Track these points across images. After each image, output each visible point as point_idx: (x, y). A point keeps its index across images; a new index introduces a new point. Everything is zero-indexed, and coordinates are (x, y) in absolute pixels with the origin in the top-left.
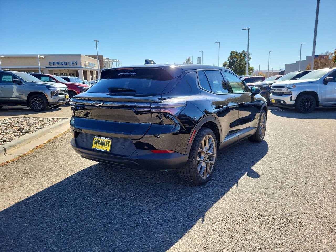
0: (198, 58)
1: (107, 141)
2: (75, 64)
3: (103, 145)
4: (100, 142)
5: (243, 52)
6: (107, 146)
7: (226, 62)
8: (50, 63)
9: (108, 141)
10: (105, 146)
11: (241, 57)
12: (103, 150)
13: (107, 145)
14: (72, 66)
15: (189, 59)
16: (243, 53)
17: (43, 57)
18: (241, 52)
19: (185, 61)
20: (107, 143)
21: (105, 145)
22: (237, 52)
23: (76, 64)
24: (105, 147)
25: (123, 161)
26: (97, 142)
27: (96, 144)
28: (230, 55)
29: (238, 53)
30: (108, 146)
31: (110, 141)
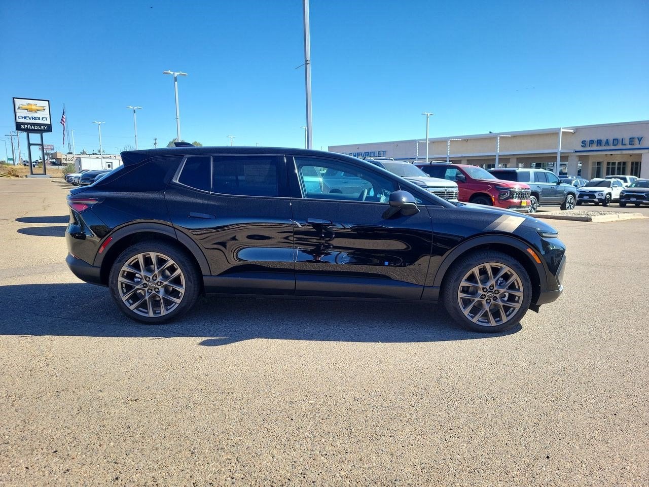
2: (637, 141)
8: (583, 142)
14: (629, 147)
17: (572, 131)
23: (640, 141)
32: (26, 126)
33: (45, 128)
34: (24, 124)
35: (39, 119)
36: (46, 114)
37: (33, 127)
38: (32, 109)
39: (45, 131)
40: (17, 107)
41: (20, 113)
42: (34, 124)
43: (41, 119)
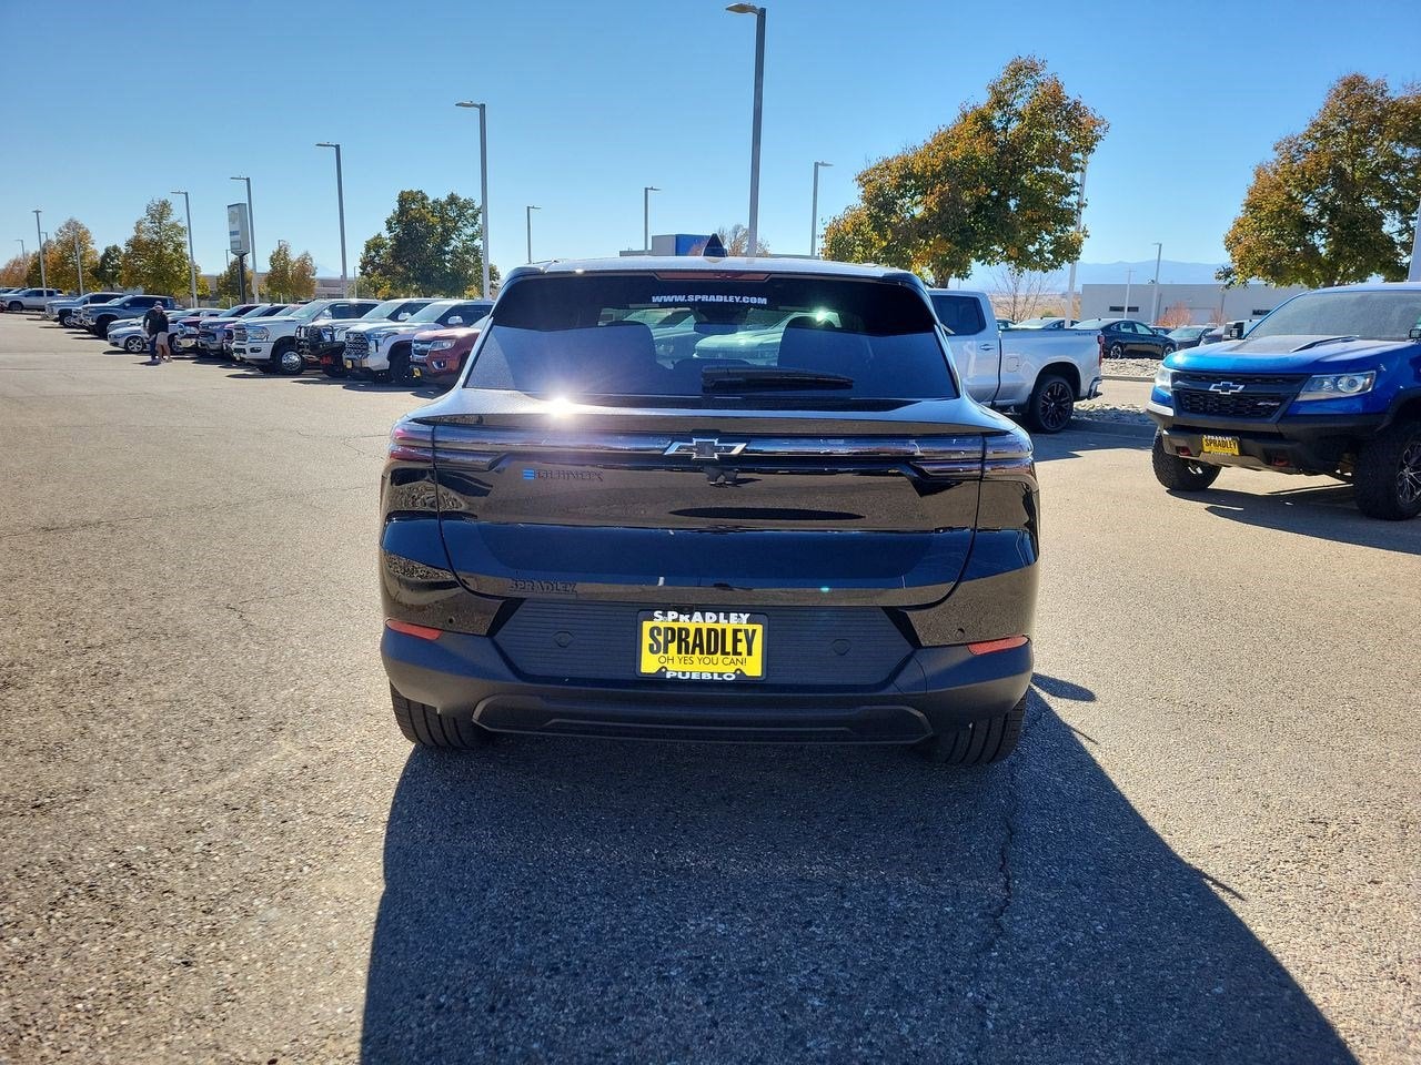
0: (236, 210)
1: (735, 632)
3: (715, 652)
4: (691, 640)
5: (453, 200)
6: (740, 654)
7: (379, 235)
9: (745, 626)
10: (728, 654)
11: (443, 220)
12: (720, 675)
13: (742, 647)
15: (165, 205)
16: (450, 204)
18: (444, 199)
19: (144, 215)
20: (736, 641)
21: (729, 648)
22: (425, 198)
24: (727, 661)
25: (847, 714)
26: (667, 642)
27: (666, 651)
28: (396, 207)
29: (430, 201)
30: (750, 653)
31: (759, 628)
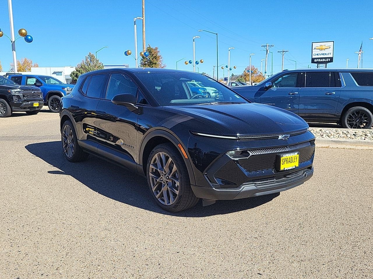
32: (317, 60)
33: (328, 60)
34: (316, 59)
35: (326, 54)
36: (330, 51)
37: (321, 60)
38: (322, 48)
39: (329, 62)
40: (313, 48)
41: (315, 52)
42: (322, 58)
43: (327, 54)
